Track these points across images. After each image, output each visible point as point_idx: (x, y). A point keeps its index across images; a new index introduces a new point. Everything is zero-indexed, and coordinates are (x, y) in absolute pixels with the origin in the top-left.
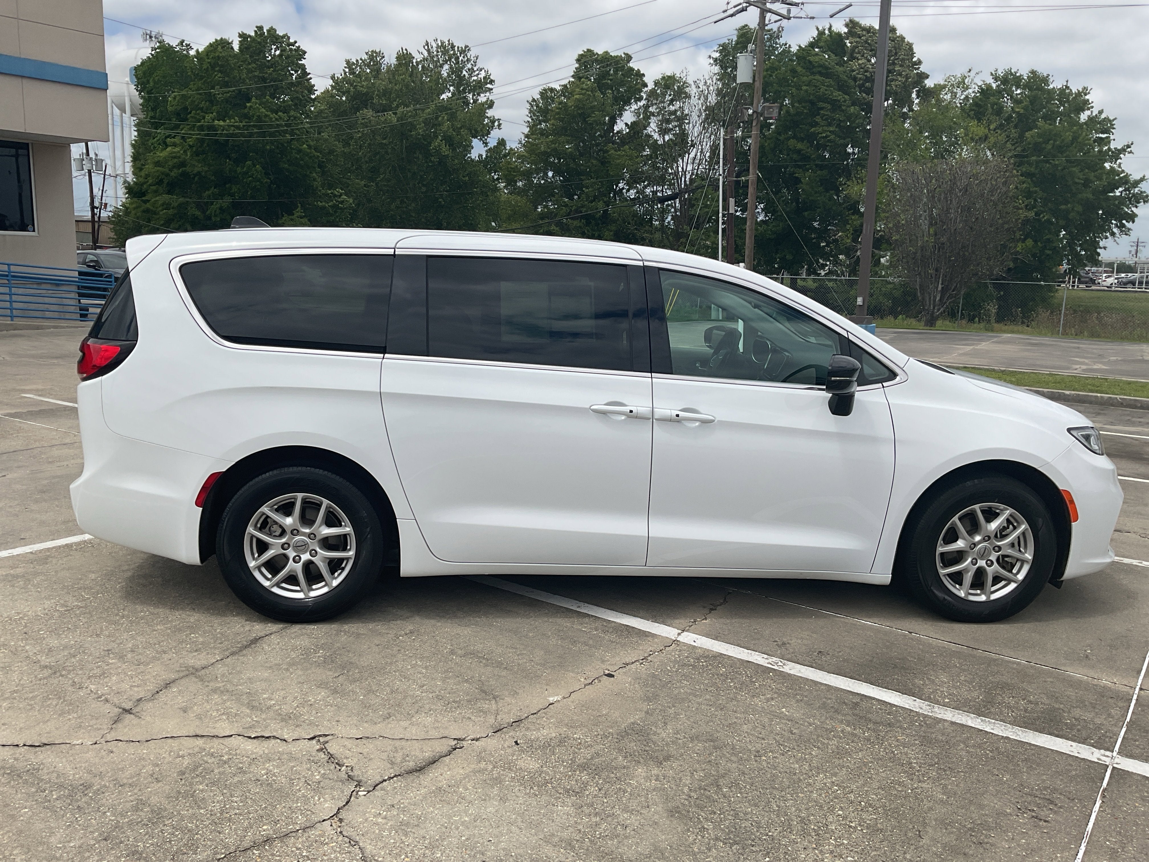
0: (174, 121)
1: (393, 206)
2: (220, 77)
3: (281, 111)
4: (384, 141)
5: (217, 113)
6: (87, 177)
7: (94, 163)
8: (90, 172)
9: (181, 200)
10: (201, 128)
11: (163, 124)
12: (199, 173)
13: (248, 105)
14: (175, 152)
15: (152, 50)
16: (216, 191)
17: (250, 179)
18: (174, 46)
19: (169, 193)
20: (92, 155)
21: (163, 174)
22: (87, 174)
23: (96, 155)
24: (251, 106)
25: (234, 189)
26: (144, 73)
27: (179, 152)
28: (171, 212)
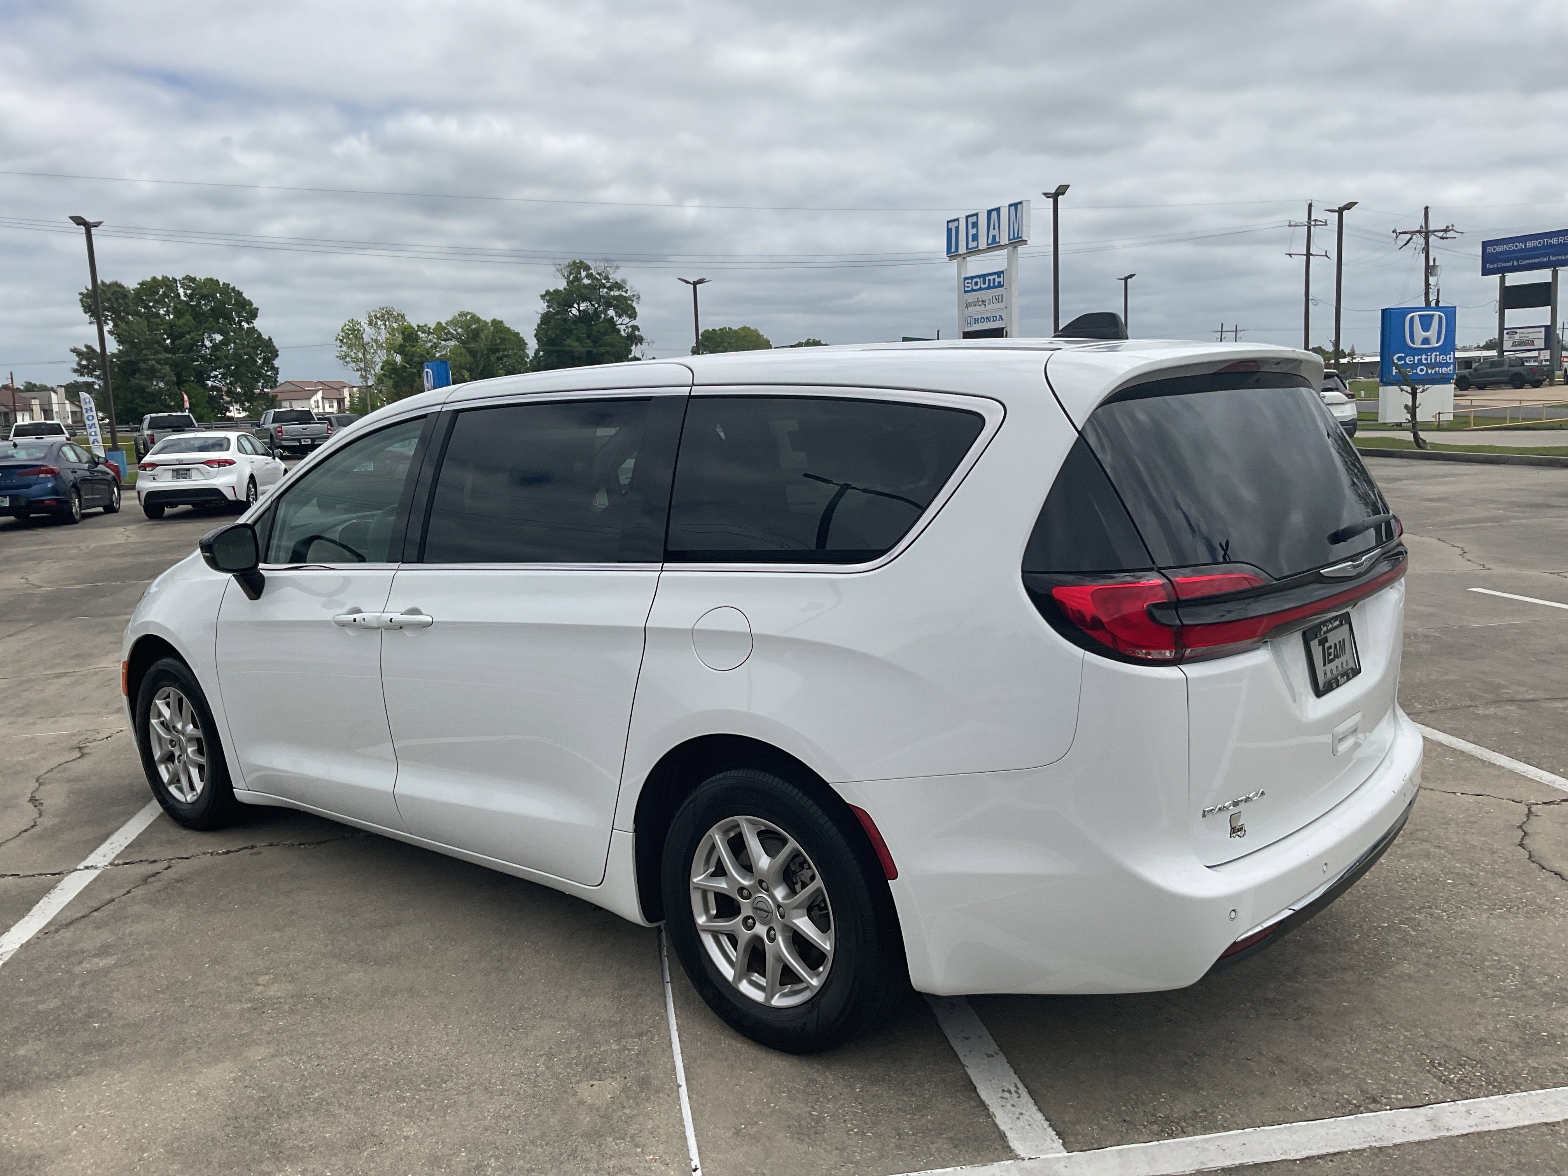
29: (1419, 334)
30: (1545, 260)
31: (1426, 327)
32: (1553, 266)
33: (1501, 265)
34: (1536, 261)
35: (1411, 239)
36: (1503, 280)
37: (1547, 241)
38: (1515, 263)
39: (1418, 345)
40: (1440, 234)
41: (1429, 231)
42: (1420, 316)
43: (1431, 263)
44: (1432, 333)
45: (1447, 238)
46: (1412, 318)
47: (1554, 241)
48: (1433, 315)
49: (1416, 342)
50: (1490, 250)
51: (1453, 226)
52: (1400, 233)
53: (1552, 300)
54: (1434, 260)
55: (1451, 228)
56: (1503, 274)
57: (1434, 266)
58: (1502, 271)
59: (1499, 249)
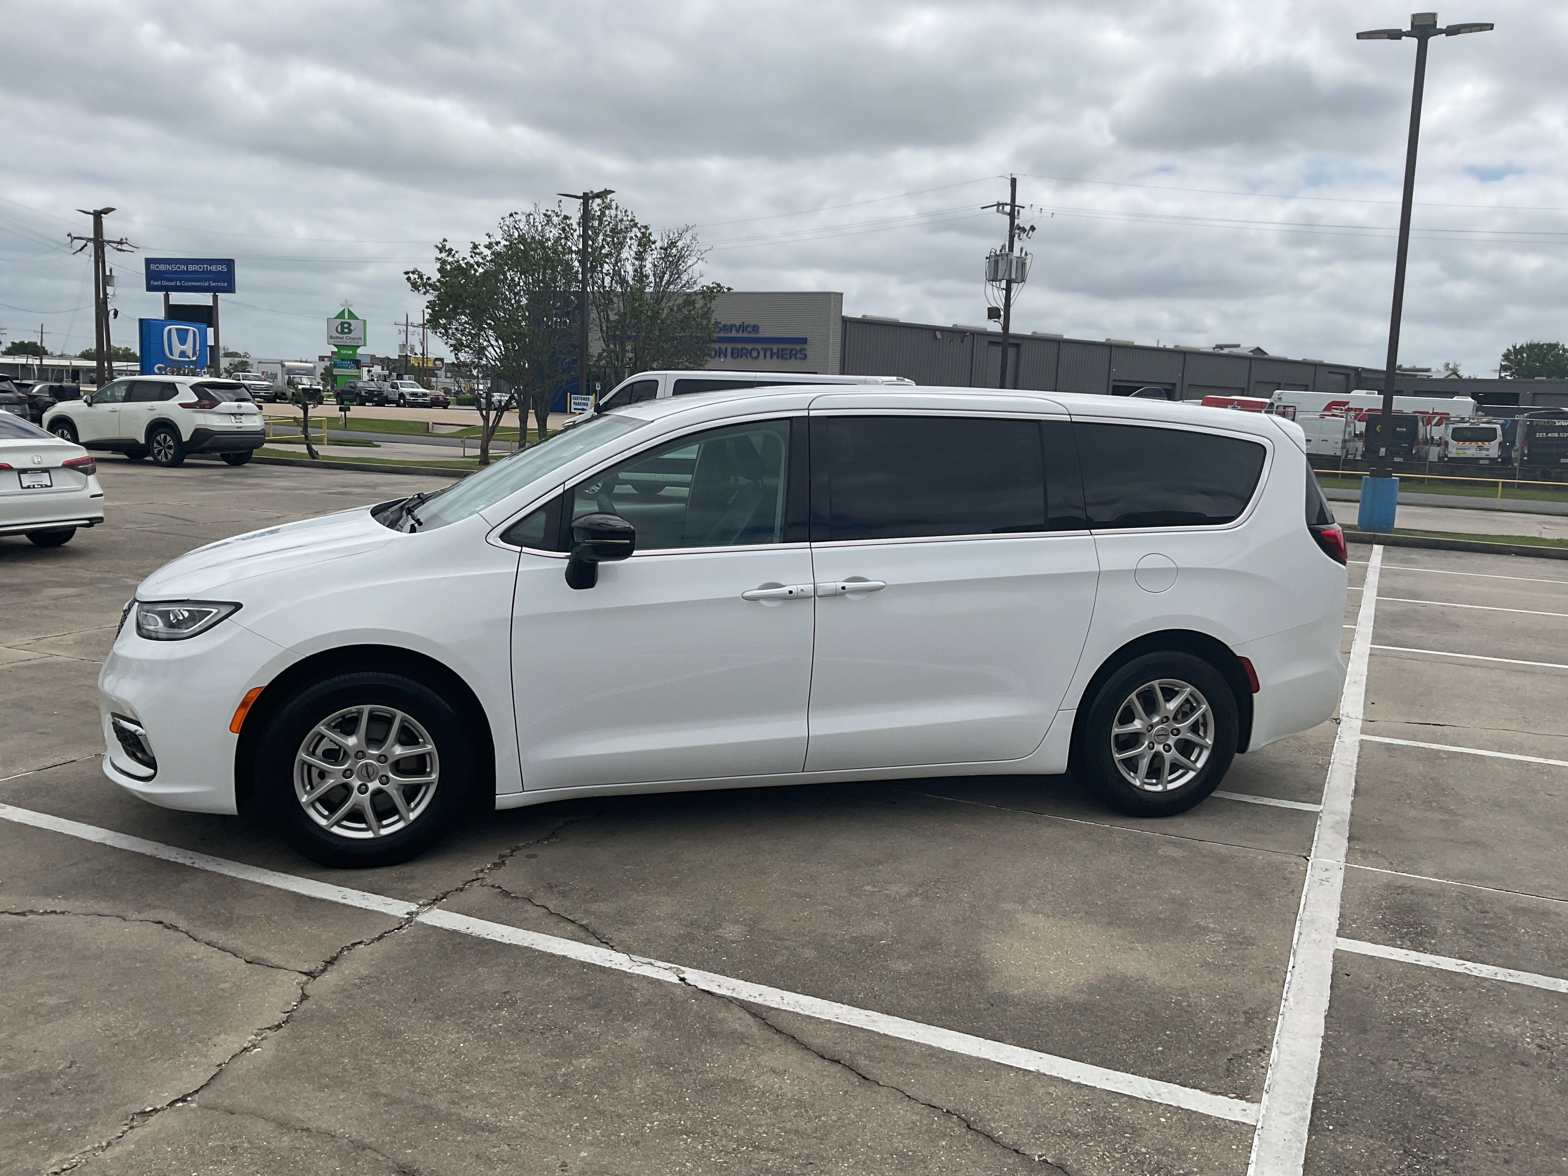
29: (177, 347)
30: (206, 284)
31: (183, 341)
32: (215, 290)
33: (165, 283)
34: (197, 284)
35: (86, 245)
36: (167, 297)
37: (207, 268)
38: (178, 284)
39: (176, 357)
40: (115, 245)
41: (104, 241)
42: (177, 329)
43: (108, 273)
44: (188, 347)
45: (124, 251)
46: (170, 331)
47: (213, 268)
48: (188, 330)
49: (174, 354)
50: (153, 267)
51: (126, 239)
52: (75, 238)
53: (214, 322)
54: (111, 270)
55: (124, 241)
56: (167, 293)
57: (111, 276)
58: (167, 289)
59: (162, 267)
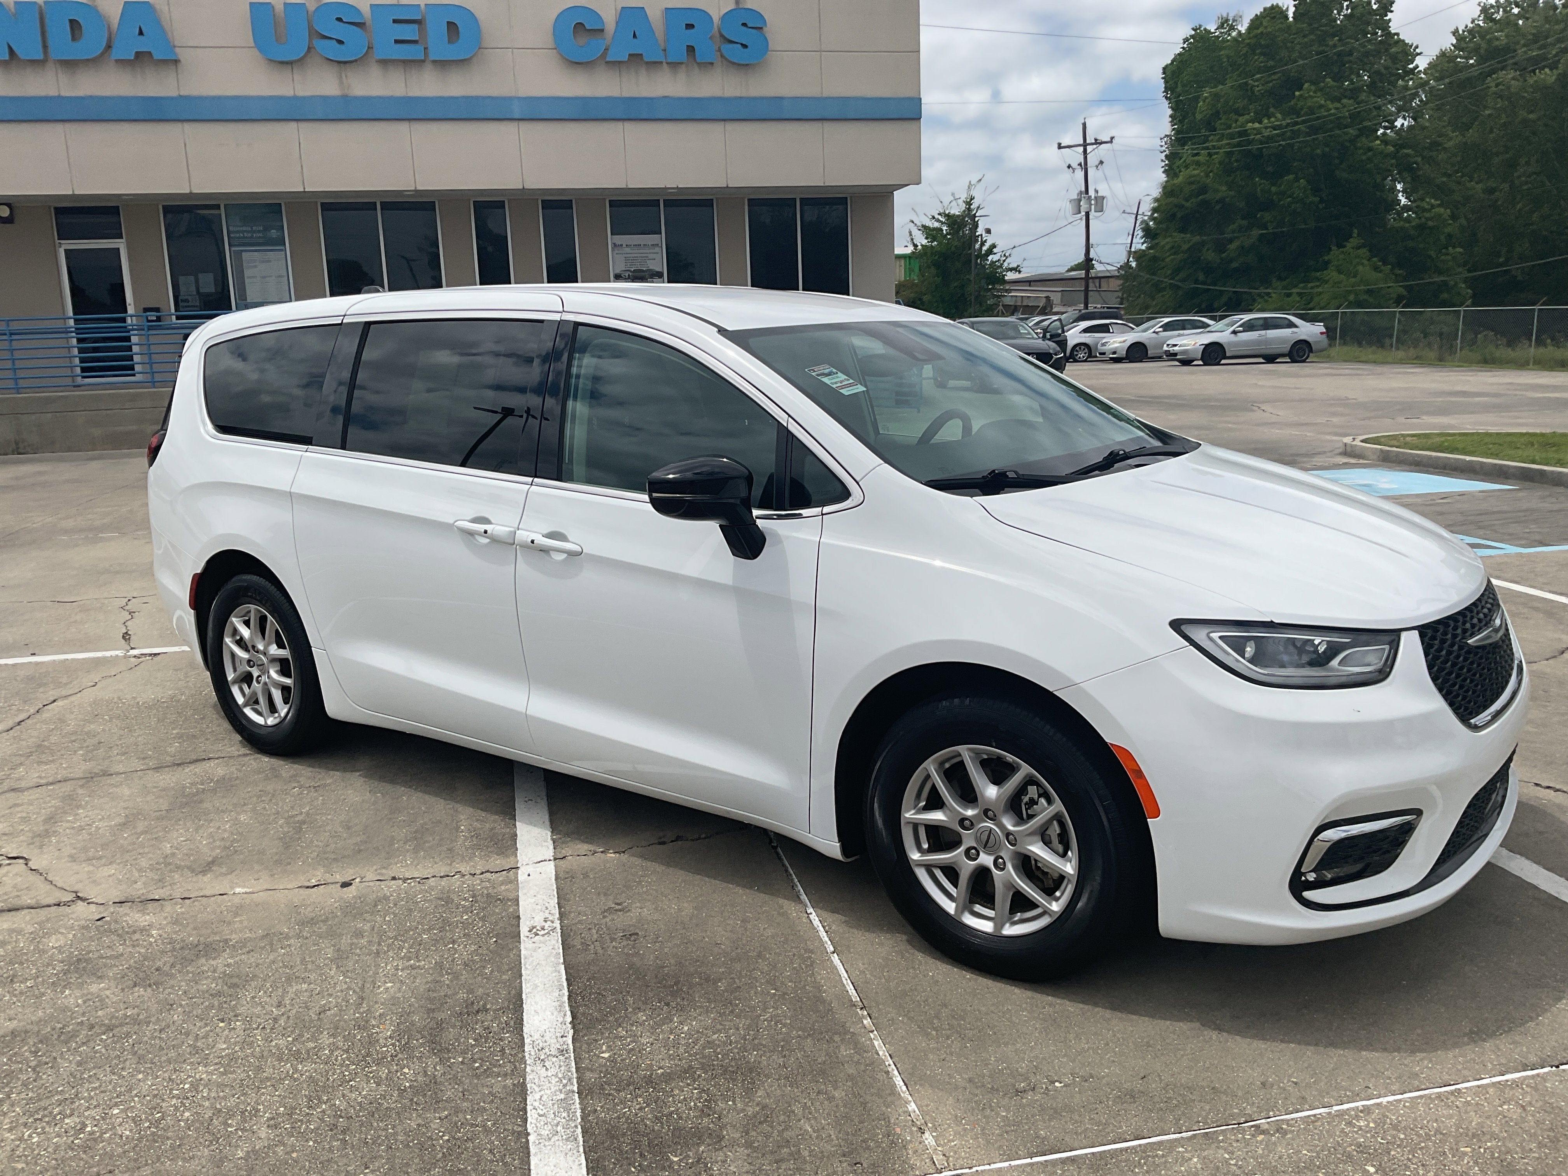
0: (1204, 132)
1: (1535, 217)
2: (1262, 62)
3: (1345, 97)
4: (1531, 116)
5: (1255, 113)
6: (1084, 221)
7: (1093, 202)
8: (1087, 215)
9: (1197, 238)
10: (1231, 136)
11: (1191, 138)
12: (1221, 201)
13: (1297, 93)
14: (1194, 176)
15: (1184, 43)
16: (1245, 223)
17: (1289, 199)
18: (1213, 31)
19: (1183, 230)
20: (1092, 193)
21: (1176, 206)
22: (1084, 218)
23: (1097, 191)
24: (1301, 96)
25: (1267, 216)
26: (1173, 73)
27: (1198, 175)
28: (1180, 257)
